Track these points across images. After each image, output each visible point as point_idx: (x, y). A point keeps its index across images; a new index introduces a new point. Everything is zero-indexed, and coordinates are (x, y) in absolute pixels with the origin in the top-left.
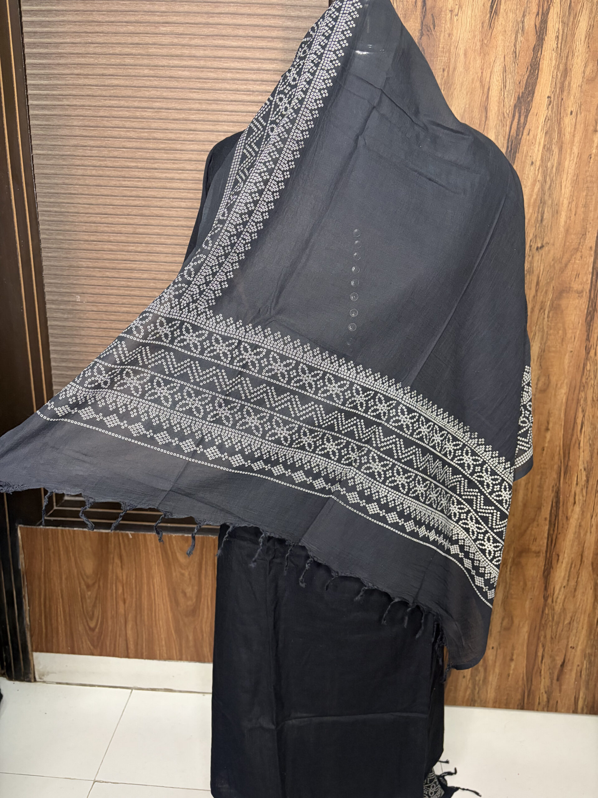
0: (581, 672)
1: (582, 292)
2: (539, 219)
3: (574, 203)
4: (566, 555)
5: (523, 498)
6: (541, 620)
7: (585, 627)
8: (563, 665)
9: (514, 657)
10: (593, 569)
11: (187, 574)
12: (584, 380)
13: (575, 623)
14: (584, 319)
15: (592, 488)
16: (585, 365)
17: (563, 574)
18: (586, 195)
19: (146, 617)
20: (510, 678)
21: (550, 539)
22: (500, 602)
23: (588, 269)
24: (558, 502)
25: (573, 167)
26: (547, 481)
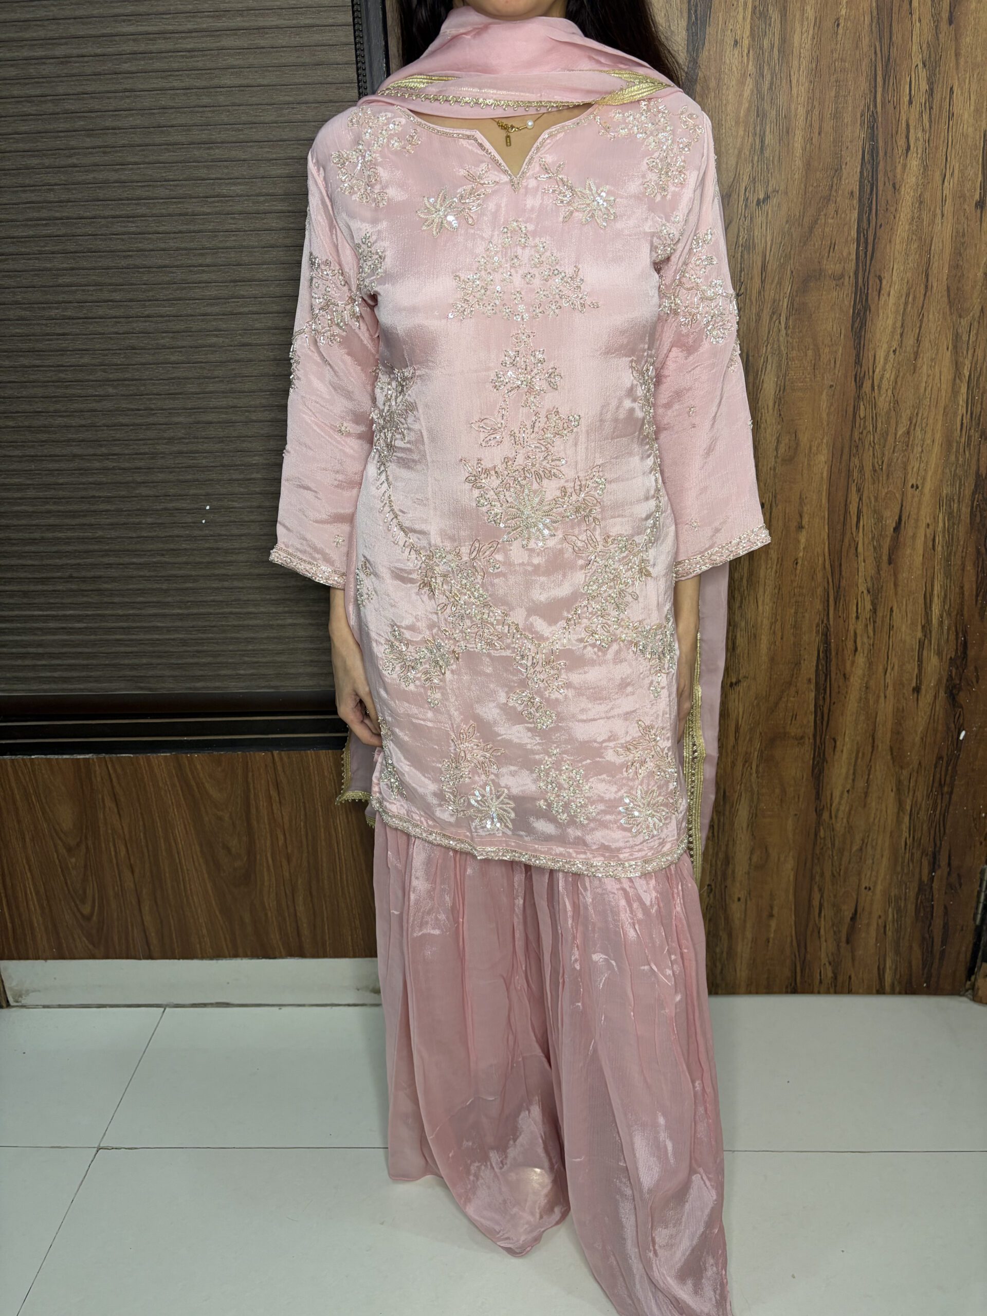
0: (885, 927)
1: (842, 276)
2: (758, 146)
3: (816, 112)
4: (847, 739)
5: (769, 649)
6: (814, 849)
7: (886, 853)
8: (853, 918)
9: (775, 912)
10: (893, 758)
11: (226, 817)
12: (857, 438)
13: (869, 847)
14: (849, 325)
15: (883, 621)
16: (856, 409)
17: (844, 770)
18: (837, 96)
19: (170, 892)
20: (770, 945)
21: (819, 713)
22: (745, 825)
23: (849, 234)
24: (827, 651)
25: (808, 46)
26: (807, 615)
